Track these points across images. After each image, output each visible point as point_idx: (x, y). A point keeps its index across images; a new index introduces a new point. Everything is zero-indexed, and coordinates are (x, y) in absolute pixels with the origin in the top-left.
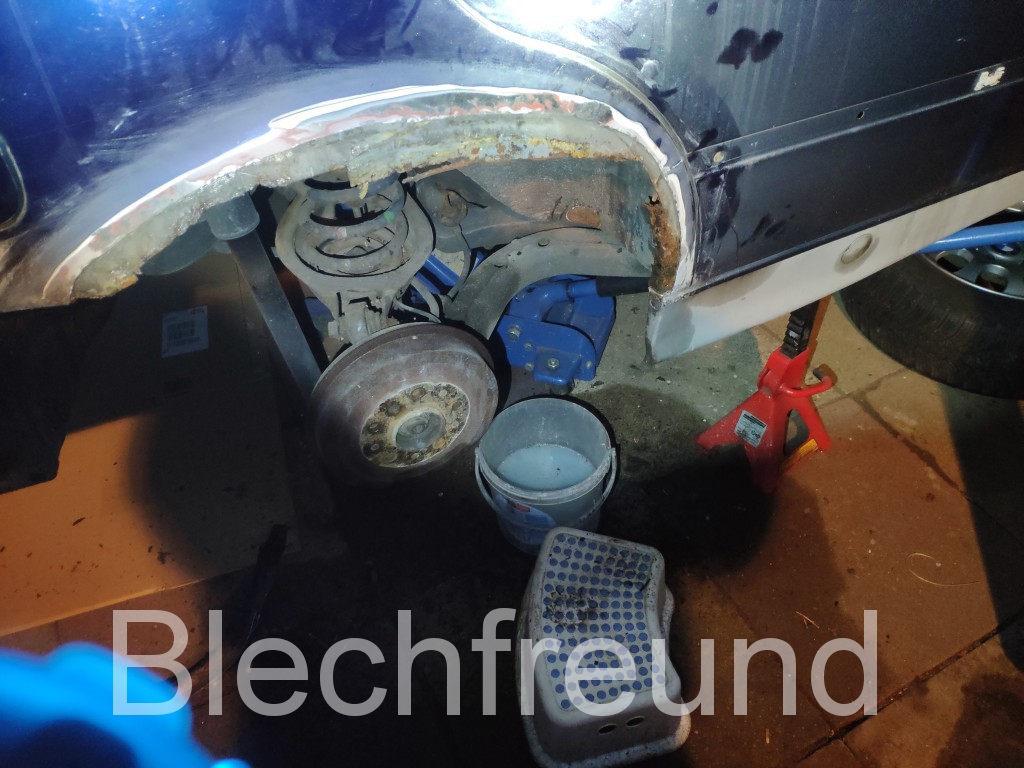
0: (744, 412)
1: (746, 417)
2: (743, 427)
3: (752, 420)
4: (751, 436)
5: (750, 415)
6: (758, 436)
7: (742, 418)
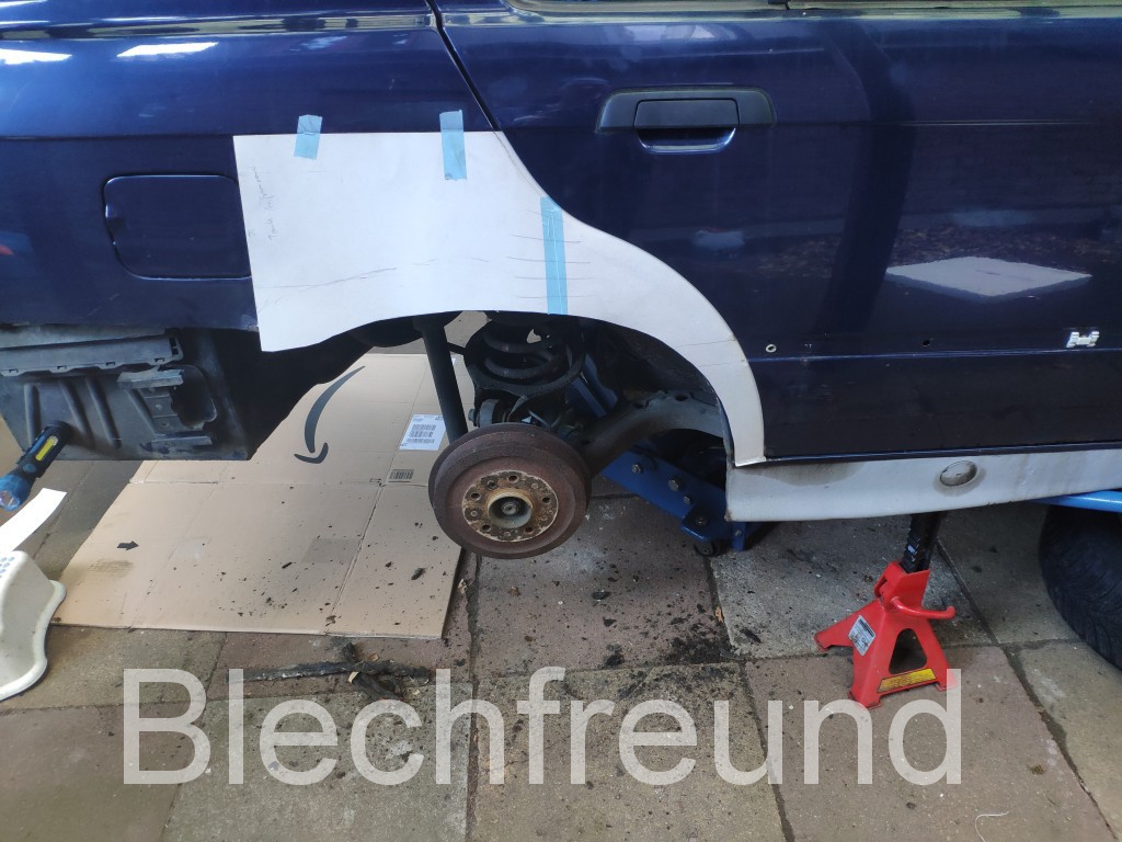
0: (860, 617)
1: (861, 622)
2: (856, 633)
3: (865, 627)
4: (861, 643)
5: (865, 621)
6: (866, 644)
7: (857, 623)
